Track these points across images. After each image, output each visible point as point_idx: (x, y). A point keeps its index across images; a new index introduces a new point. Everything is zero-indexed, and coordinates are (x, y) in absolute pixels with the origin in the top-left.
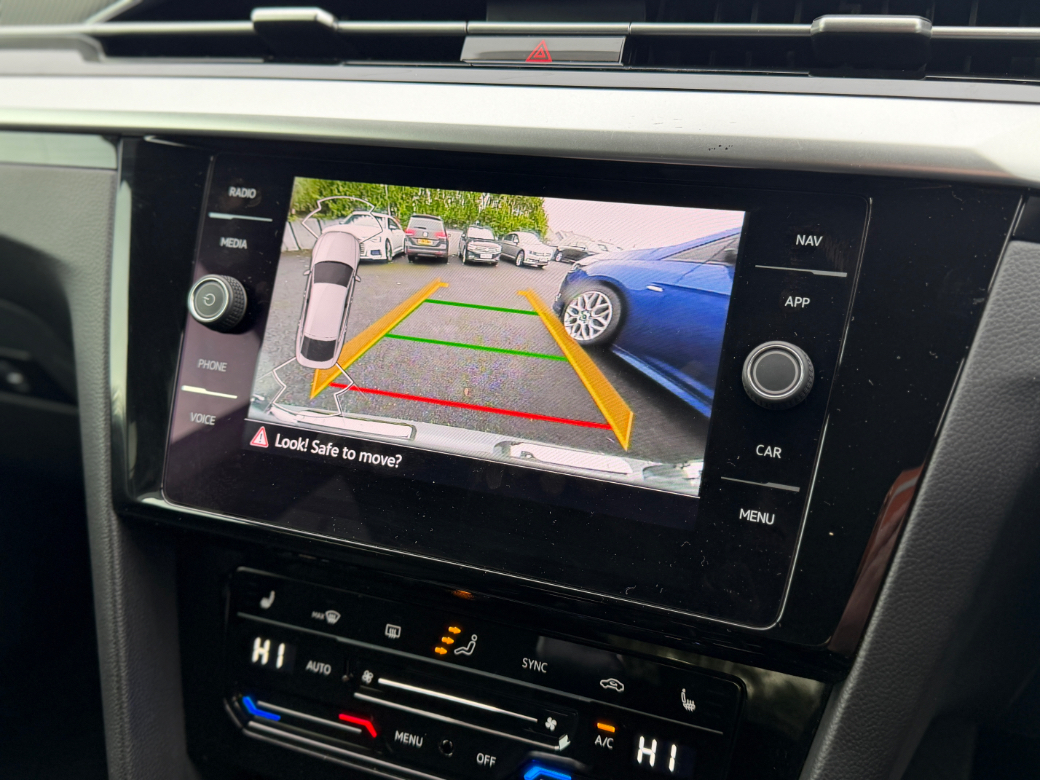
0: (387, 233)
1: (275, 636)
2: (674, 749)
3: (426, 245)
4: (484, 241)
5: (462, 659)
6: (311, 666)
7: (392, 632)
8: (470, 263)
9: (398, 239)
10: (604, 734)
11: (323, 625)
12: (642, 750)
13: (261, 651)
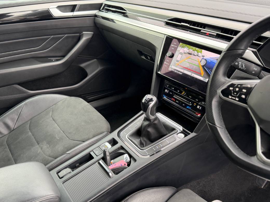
0: (187, 50)
1: (168, 89)
2: (201, 107)
3: (190, 52)
4: (196, 53)
5: (184, 95)
6: (170, 93)
7: (178, 91)
8: (194, 55)
9: (188, 51)
10: (195, 104)
11: (172, 89)
12: (198, 107)
13: (166, 91)
